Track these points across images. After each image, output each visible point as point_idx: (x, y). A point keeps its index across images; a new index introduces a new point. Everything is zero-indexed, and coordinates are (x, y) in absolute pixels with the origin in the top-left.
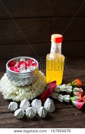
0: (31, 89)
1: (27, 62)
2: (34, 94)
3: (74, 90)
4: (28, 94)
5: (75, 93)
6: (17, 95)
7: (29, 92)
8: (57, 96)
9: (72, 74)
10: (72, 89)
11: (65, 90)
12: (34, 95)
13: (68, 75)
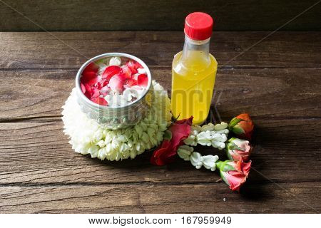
0: (132, 137)
1: (125, 69)
2: (138, 148)
3: (230, 145)
4: (124, 148)
5: (230, 152)
6: (100, 148)
7: (126, 143)
8: (190, 156)
9: (241, 89)
10: (227, 143)
11: (209, 145)
12: (137, 151)
13: (229, 91)
